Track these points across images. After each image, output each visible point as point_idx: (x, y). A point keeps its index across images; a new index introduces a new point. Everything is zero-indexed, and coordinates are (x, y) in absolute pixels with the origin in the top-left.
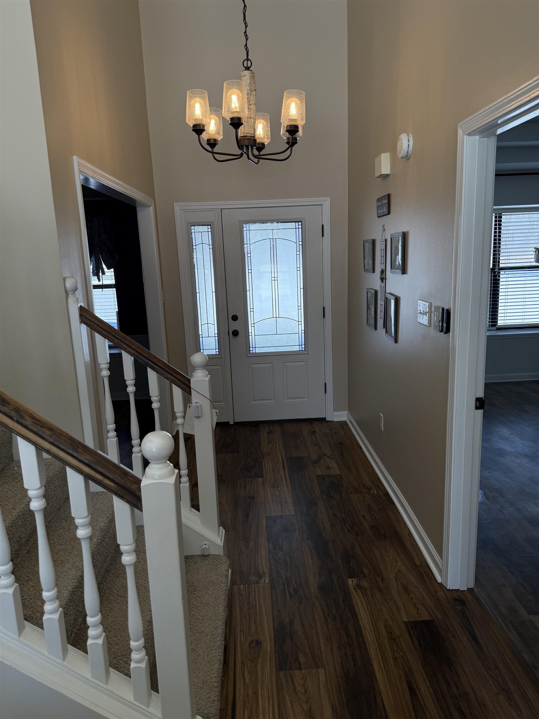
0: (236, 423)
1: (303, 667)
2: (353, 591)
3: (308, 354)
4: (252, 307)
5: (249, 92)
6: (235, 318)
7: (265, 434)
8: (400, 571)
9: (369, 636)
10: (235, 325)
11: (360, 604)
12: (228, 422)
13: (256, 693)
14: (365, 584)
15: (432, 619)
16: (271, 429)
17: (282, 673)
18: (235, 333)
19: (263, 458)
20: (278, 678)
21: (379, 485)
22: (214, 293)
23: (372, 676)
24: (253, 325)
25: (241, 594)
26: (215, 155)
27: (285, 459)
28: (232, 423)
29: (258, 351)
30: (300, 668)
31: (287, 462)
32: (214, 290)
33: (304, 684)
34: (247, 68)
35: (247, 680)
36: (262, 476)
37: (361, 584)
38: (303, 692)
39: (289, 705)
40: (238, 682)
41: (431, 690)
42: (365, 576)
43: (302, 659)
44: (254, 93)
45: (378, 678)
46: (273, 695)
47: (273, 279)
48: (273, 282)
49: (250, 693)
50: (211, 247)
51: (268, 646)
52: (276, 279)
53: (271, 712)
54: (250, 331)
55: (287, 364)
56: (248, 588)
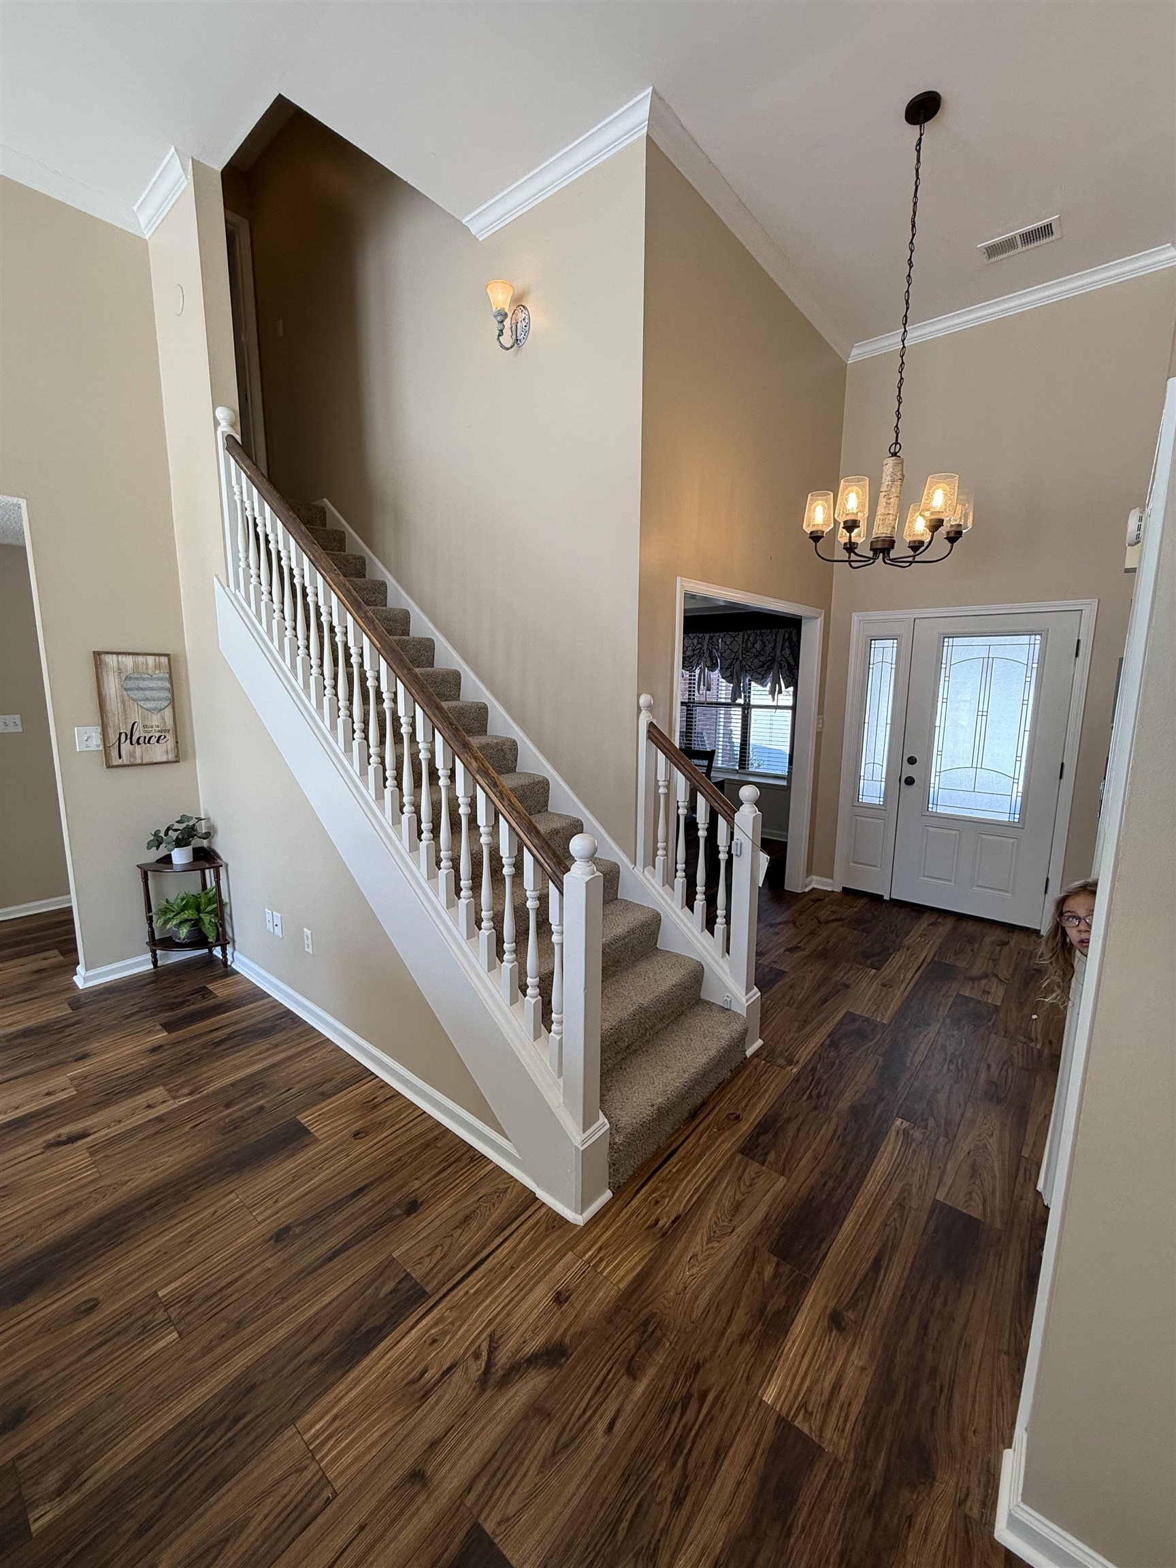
0: (892, 900)
1: (766, 1164)
2: (893, 1134)
3: (1023, 828)
4: (940, 749)
5: (890, 483)
6: (912, 761)
7: (925, 925)
8: (986, 1147)
9: (871, 1185)
10: (909, 771)
11: (890, 1148)
12: (882, 896)
13: (700, 1156)
14: (917, 1134)
15: (982, 1220)
16: (939, 920)
17: (739, 1156)
18: (910, 781)
19: (899, 950)
20: (733, 1157)
21: (1055, 1042)
22: (888, 726)
23: (836, 1222)
24: (938, 774)
25: (756, 1069)
26: (852, 563)
27: (928, 960)
28: (886, 898)
29: (940, 810)
30: (763, 1163)
31: (927, 966)
32: (889, 722)
33: (754, 1179)
34: (894, 454)
35: (701, 1141)
36: (878, 969)
37: (911, 1132)
38: (748, 1184)
39: (724, 1184)
40: (692, 1137)
41: (903, 1283)
42: (926, 1128)
43: (771, 1157)
44: (899, 483)
45: (843, 1228)
46: (715, 1168)
47: (980, 713)
48: (980, 718)
49: (695, 1153)
50: (894, 666)
51: (745, 1127)
52: (985, 714)
53: (701, 1179)
54: (932, 781)
55: (984, 836)
56: (769, 1067)
